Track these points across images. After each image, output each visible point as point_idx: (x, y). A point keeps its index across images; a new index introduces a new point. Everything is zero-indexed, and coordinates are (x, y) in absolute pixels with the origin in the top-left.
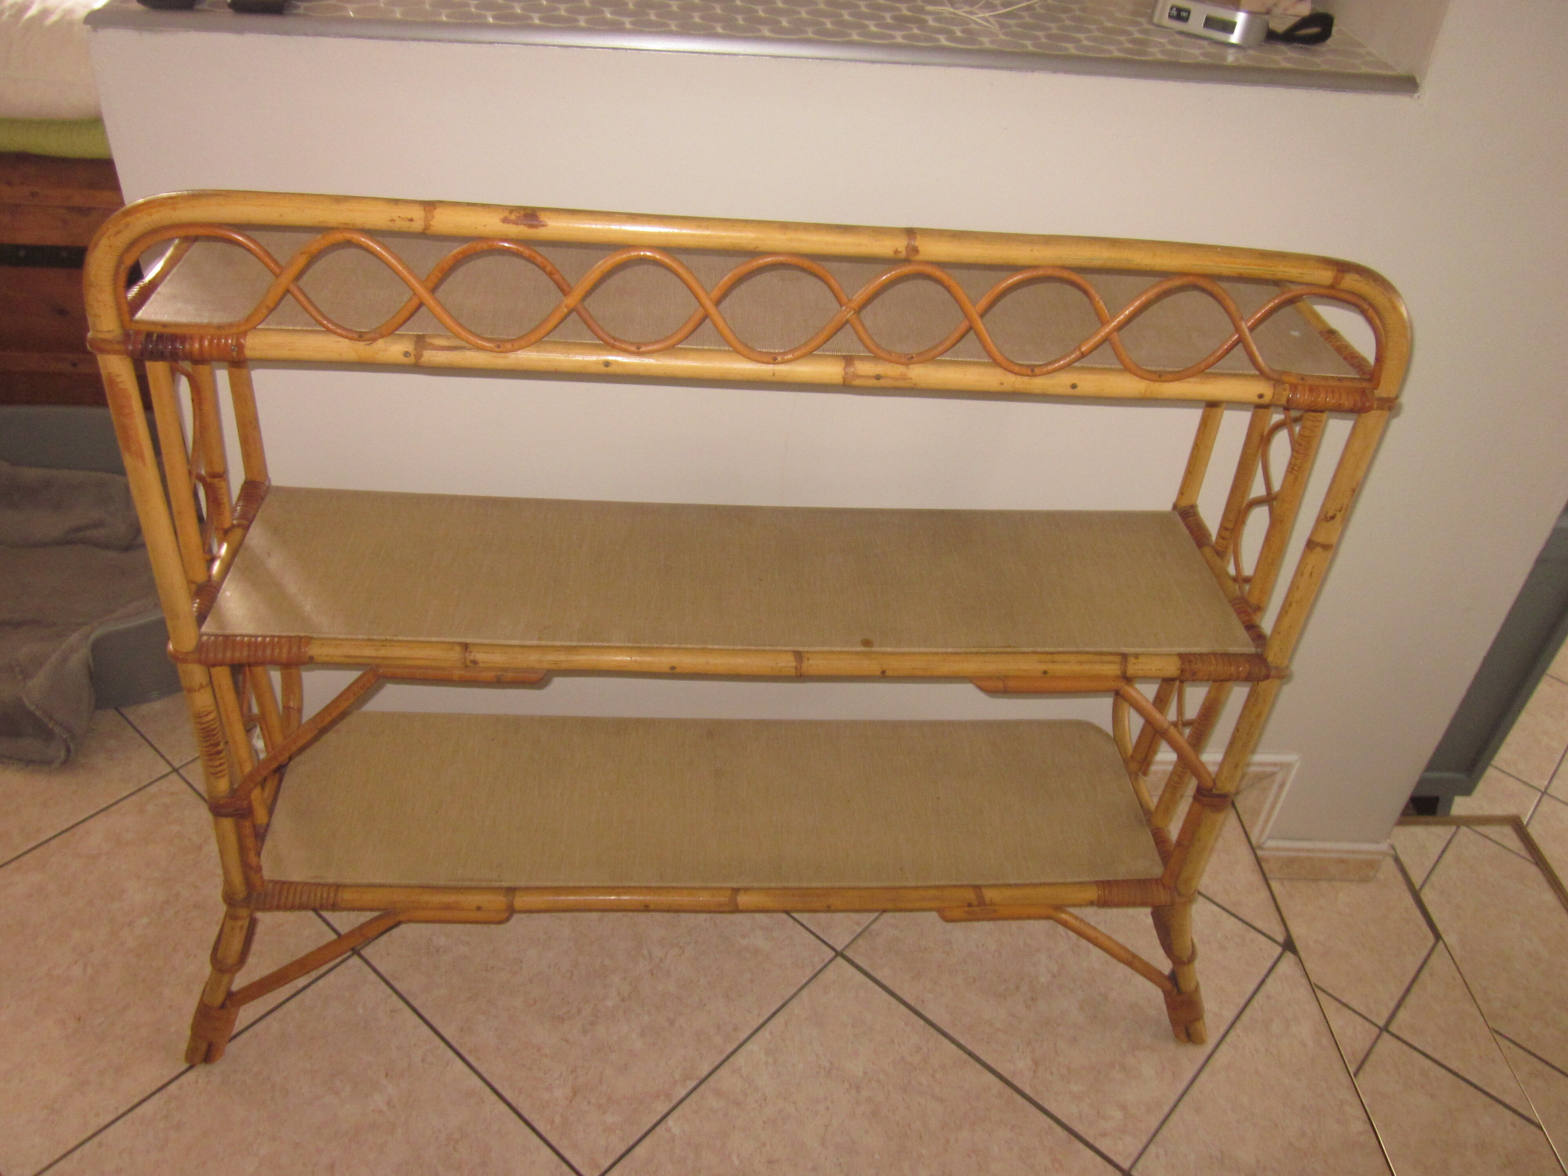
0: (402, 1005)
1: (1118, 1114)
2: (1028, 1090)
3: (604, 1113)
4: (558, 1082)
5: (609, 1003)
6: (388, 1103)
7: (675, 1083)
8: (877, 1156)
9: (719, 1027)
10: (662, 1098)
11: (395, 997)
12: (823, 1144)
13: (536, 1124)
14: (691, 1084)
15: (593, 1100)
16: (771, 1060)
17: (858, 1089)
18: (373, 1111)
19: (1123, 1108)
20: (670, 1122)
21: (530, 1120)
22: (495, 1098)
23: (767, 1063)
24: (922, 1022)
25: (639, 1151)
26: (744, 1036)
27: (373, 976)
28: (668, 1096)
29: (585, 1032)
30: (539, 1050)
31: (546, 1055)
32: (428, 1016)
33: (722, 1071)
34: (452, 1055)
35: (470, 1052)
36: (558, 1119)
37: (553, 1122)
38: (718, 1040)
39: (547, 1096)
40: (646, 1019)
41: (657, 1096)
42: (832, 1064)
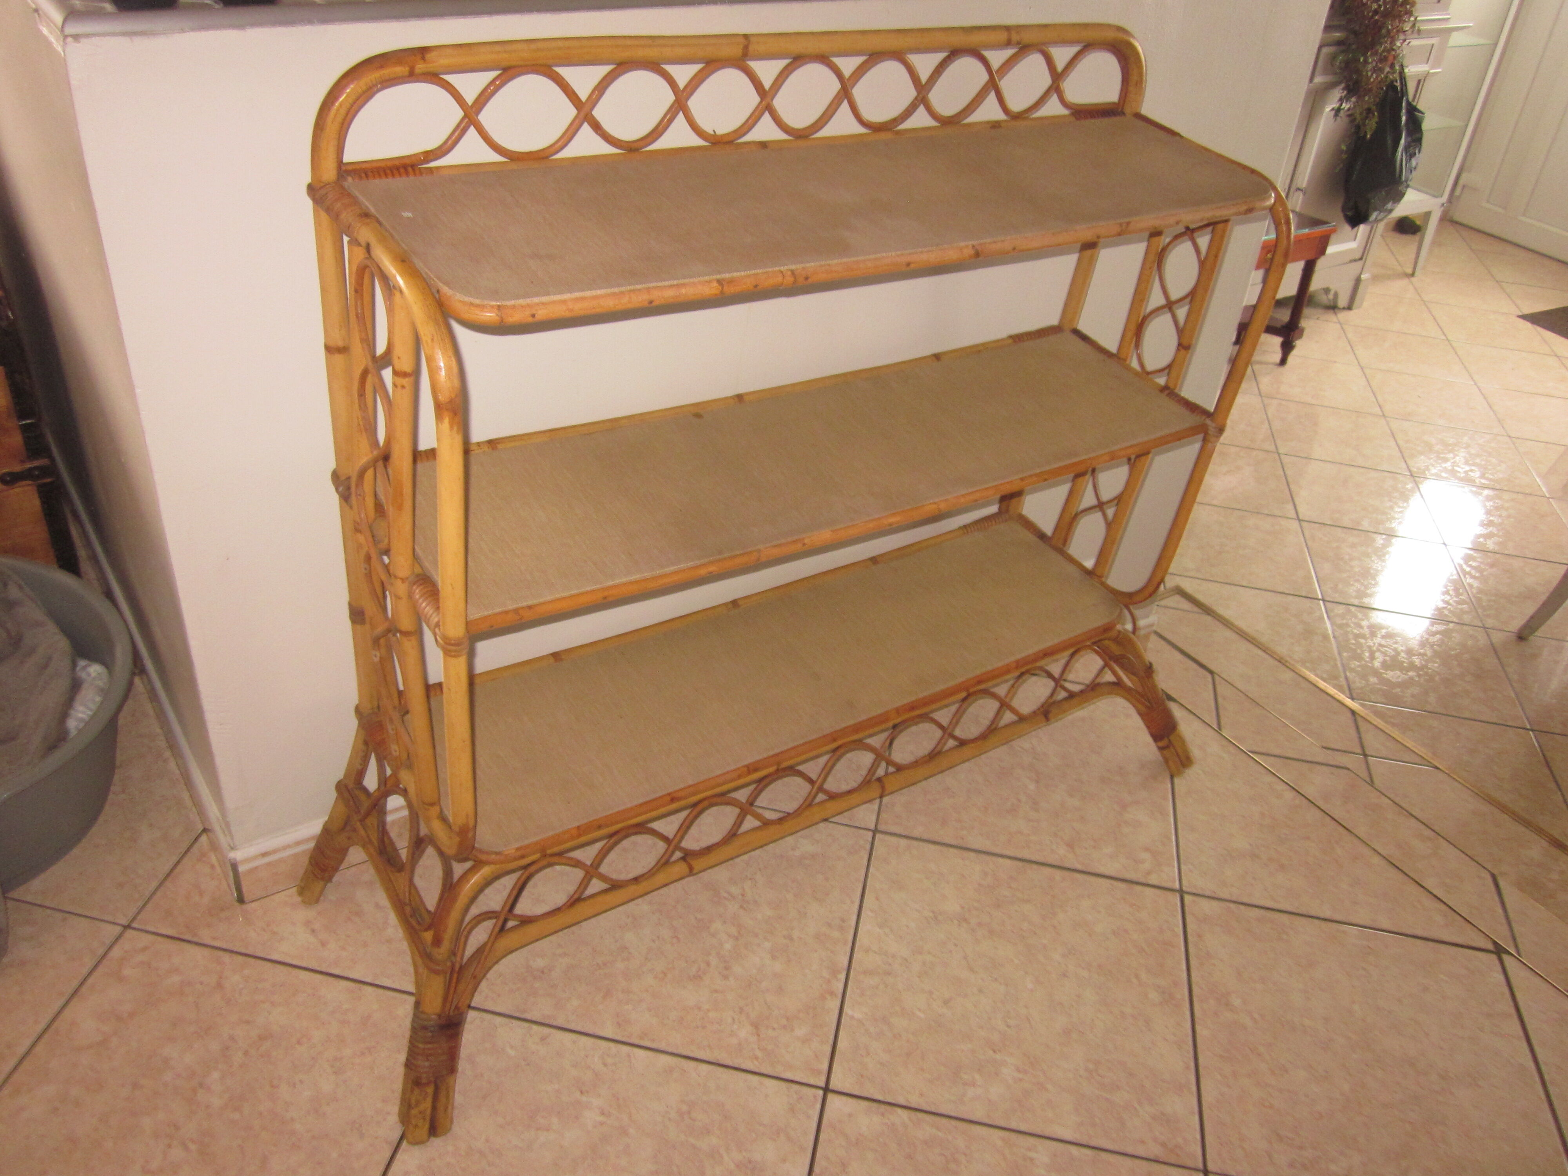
0: (547, 1030)
1: (1146, 856)
2: (1079, 867)
3: (792, 1030)
4: (735, 1026)
5: (728, 947)
6: (603, 1113)
7: (829, 981)
8: (1016, 961)
9: (829, 925)
10: (828, 997)
11: (535, 1027)
12: (971, 969)
13: (744, 1066)
14: (843, 976)
15: (775, 1026)
16: (887, 930)
17: (965, 920)
18: (594, 1126)
19: (1147, 850)
20: (848, 1011)
21: (736, 1066)
22: (692, 1064)
23: (886, 934)
25: (842, 1044)
26: (853, 923)
27: (499, 1020)
28: (832, 993)
29: (726, 978)
30: (699, 1009)
31: (708, 1010)
32: (579, 1028)
33: (856, 956)
34: (625, 1049)
35: (641, 1038)
36: (759, 1054)
37: (757, 1058)
38: (836, 934)
39: (734, 1041)
40: (767, 945)
41: (823, 998)
42: (933, 912)
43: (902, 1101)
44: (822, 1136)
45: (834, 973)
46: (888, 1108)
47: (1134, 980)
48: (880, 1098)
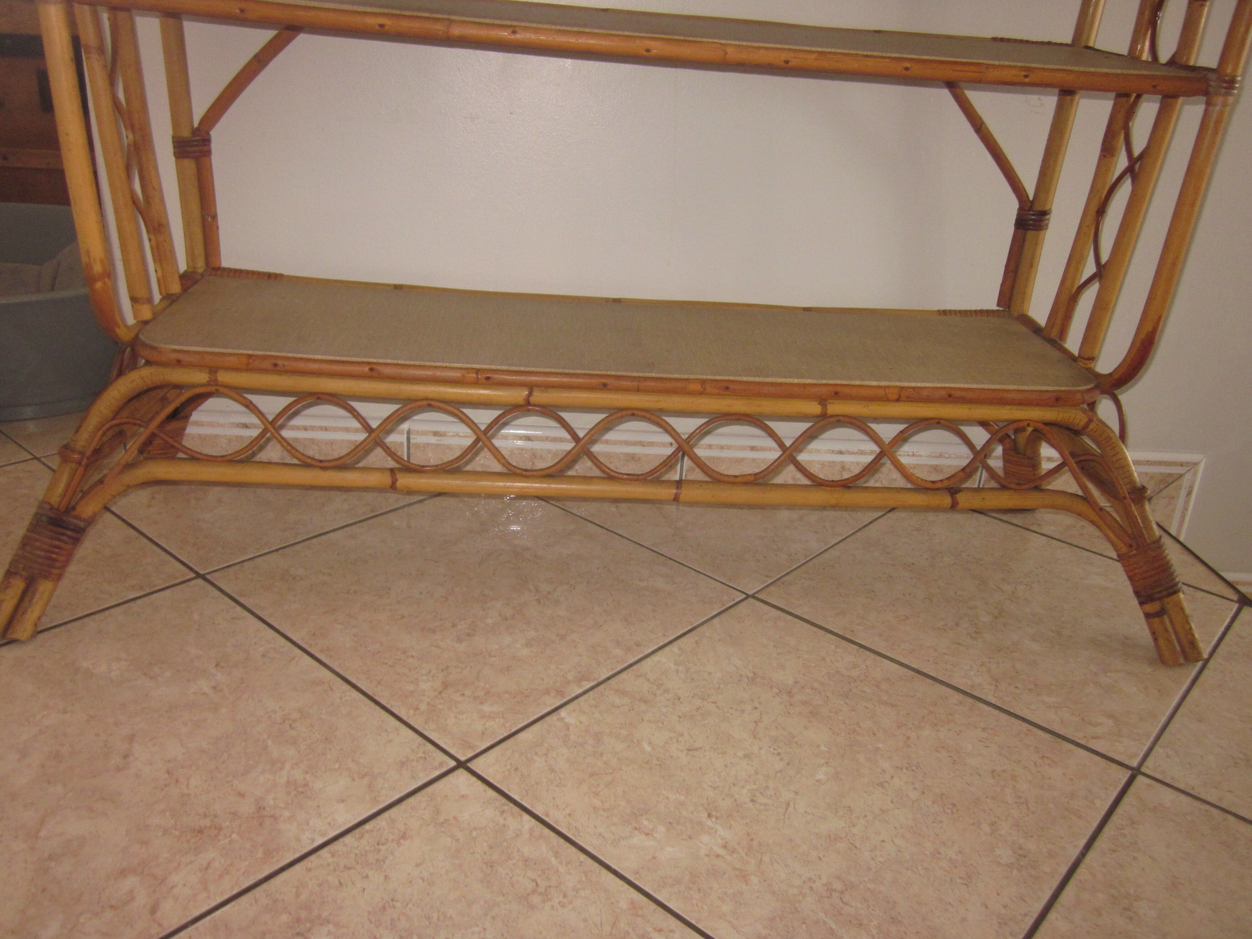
0: (246, 614)
2: (993, 701)
3: (481, 703)
4: (425, 678)
5: (490, 621)
6: (214, 688)
7: (568, 682)
8: (823, 748)
9: (618, 643)
10: (552, 694)
11: (238, 609)
12: (755, 736)
13: (395, 710)
14: (587, 685)
15: (467, 693)
16: (682, 669)
17: (790, 693)
18: (195, 693)
19: (1112, 716)
20: (563, 713)
21: (387, 706)
22: (345, 687)
23: (677, 671)
24: (855, 647)
25: (522, 736)
26: (648, 651)
27: (216, 595)
28: (560, 692)
29: (460, 641)
30: (405, 652)
31: (413, 657)
32: (275, 623)
33: (624, 675)
34: (296, 652)
35: (322, 651)
36: (423, 707)
37: (417, 709)
38: (618, 652)
39: (411, 687)
40: (533, 633)
41: (547, 692)
42: (754, 674)
43: (538, 812)
44: (411, 800)
45: (580, 679)
46: (516, 809)
47: (986, 828)
48: (516, 797)
